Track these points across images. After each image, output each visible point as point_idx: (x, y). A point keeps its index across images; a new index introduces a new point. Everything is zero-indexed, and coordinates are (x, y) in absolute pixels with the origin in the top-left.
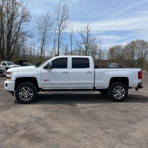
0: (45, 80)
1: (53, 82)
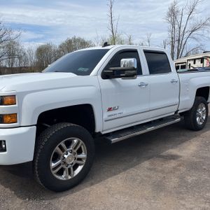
0: (110, 109)
1: (125, 111)
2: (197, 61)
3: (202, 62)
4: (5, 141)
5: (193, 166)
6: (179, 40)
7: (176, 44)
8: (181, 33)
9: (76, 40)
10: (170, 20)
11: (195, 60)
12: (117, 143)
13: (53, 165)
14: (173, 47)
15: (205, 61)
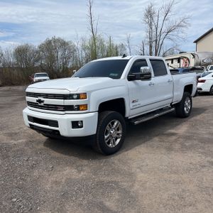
2: (174, 61)
3: (179, 62)
4: (82, 121)
5: (188, 138)
6: (156, 41)
7: (154, 44)
8: (158, 34)
9: (56, 41)
10: (147, 20)
11: (172, 60)
12: (137, 125)
13: (106, 137)
14: (151, 47)
15: (182, 61)
